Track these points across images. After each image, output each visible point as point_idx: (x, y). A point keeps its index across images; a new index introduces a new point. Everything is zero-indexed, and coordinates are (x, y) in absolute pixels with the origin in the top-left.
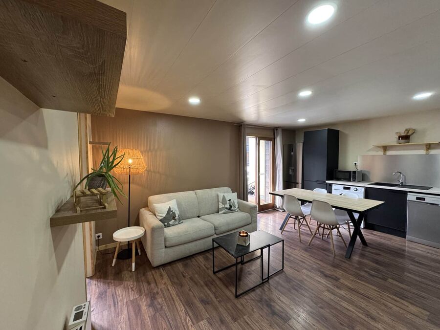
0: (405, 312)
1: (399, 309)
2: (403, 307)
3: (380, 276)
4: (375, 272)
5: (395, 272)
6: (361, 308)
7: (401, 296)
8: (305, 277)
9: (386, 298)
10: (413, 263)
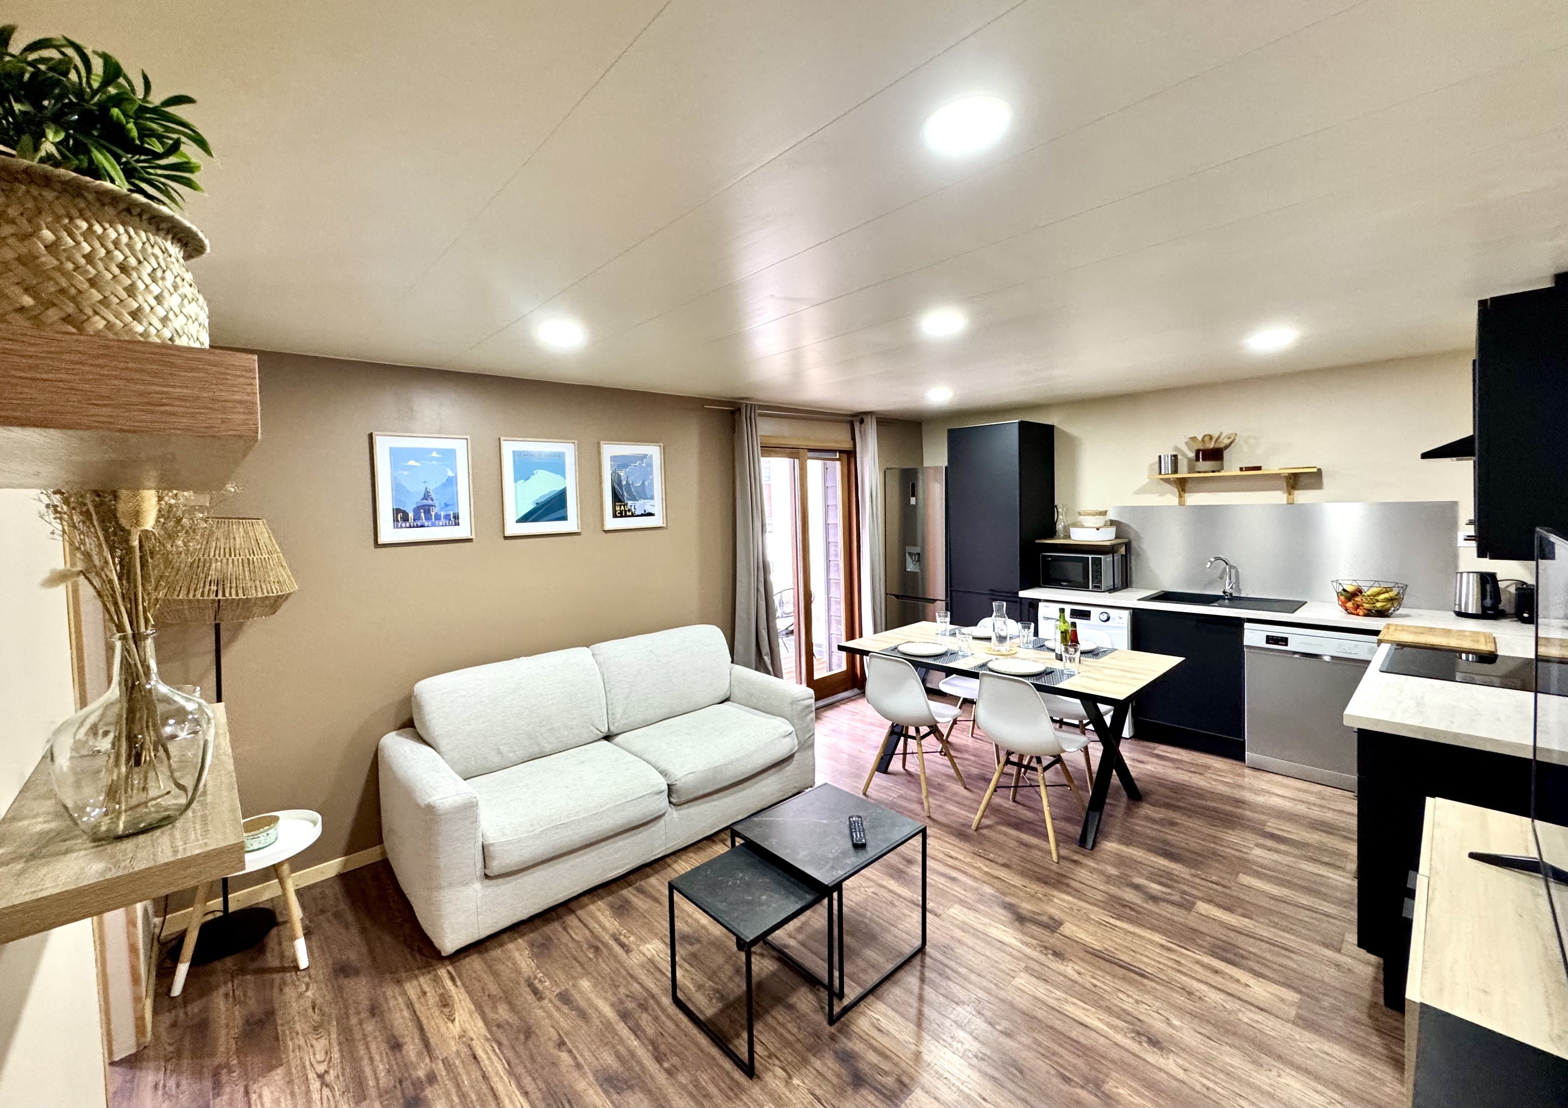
0: (1237, 1005)
1: (1223, 996)
2: (1232, 987)
3: (1176, 898)
4: (1160, 884)
5: (1214, 878)
6: (1122, 1014)
7: (1229, 956)
8: (958, 933)
9: (1191, 969)
10: (1261, 841)
